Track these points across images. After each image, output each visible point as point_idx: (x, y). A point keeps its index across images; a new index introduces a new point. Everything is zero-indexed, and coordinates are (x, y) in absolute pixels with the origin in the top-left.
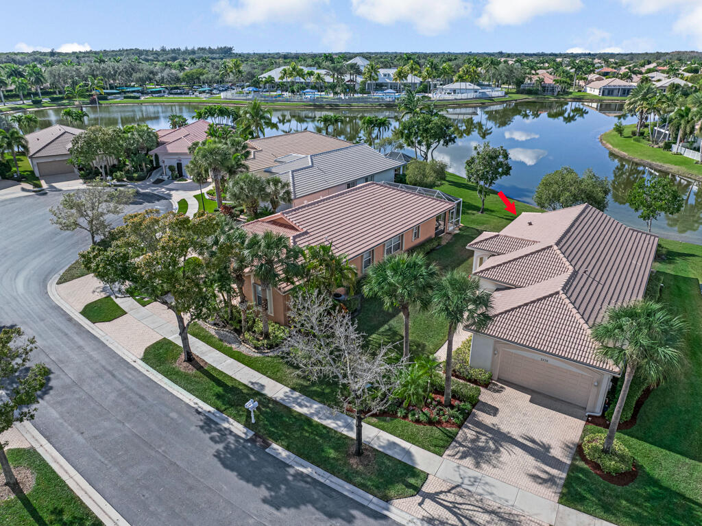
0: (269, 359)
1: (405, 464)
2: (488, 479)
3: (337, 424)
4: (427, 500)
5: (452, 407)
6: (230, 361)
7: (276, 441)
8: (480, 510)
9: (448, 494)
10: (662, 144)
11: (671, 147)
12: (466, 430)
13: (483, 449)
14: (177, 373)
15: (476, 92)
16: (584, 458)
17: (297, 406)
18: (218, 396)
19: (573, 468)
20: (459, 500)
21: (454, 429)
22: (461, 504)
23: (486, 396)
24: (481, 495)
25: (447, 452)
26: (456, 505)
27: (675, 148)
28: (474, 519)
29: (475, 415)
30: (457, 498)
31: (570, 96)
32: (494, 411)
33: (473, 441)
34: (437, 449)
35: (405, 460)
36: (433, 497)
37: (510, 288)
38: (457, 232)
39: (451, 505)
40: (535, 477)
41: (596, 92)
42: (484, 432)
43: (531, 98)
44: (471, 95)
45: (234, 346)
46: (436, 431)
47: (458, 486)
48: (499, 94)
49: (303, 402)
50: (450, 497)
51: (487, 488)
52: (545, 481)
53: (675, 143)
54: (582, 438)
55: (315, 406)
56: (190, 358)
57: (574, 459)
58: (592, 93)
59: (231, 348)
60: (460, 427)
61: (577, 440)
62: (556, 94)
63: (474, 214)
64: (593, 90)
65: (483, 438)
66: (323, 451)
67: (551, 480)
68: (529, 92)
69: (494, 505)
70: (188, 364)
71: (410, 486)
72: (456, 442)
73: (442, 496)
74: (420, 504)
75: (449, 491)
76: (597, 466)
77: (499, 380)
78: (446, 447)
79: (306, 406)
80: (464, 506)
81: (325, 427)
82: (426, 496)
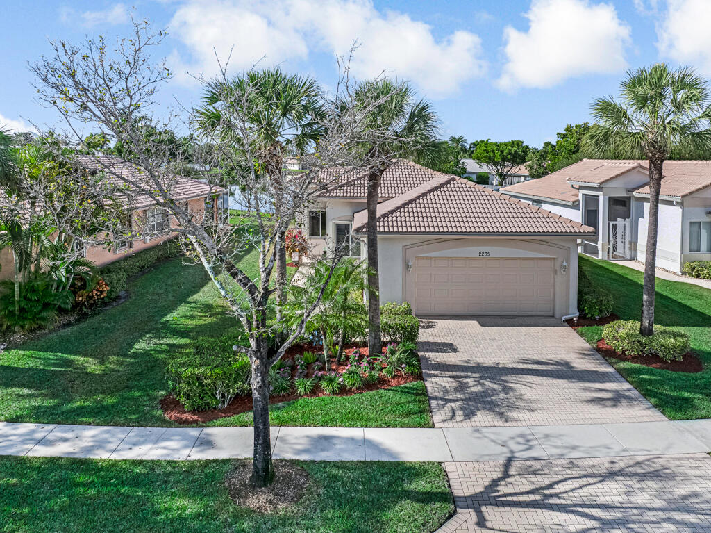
2: (543, 429)
3: (164, 448)
4: (487, 510)
8: (591, 480)
9: (509, 480)
12: (432, 379)
13: (485, 394)
16: (624, 358)
17: (37, 447)
19: (625, 373)
21: (415, 384)
22: (550, 486)
24: (561, 457)
25: (437, 417)
26: (547, 492)
28: (601, 500)
29: (427, 358)
30: (533, 478)
33: (460, 389)
34: (416, 418)
35: (371, 456)
36: (490, 498)
39: (538, 497)
40: (599, 401)
42: (463, 374)
46: (389, 395)
47: (509, 461)
49: (50, 437)
50: (520, 483)
52: (616, 401)
54: (590, 341)
57: (612, 363)
60: (420, 377)
61: (587, 346)
65: (469, 381)
66: (157, 513)
67: (620, 397)
69: (605, 466)
72: (436, 398)
73: (503, 489)
74: (481, 522)
75: (506, 475)
77: (421, 316)
78: (426, 411)
79: (65, 440)
80: (559, 488)
81: (136, 463)
82: (475, 502)
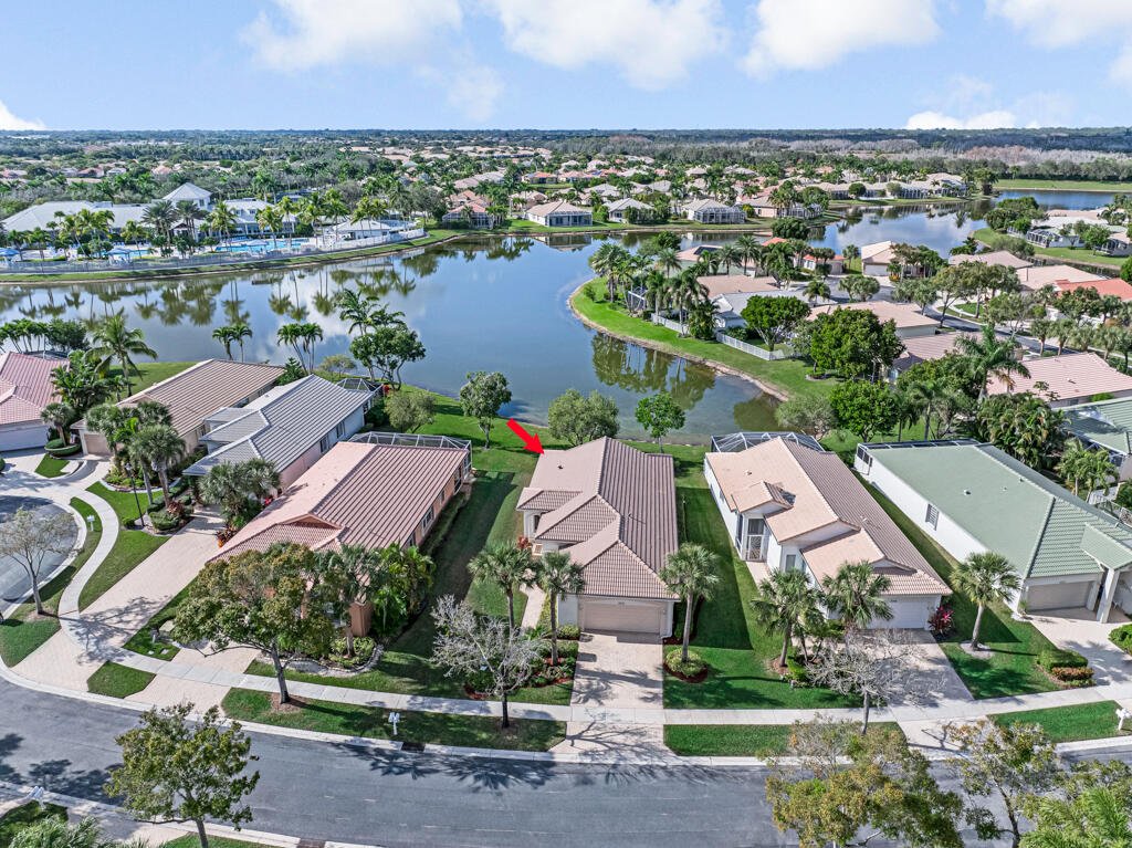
0: (368, 675)
1: (545, 721)
2: (613, 711)
4: (576, 741)
5: (561, 665)
6: (328, 688)
7: (428, 742)
8: (616, 733)
9: (588, 731)
10: (640, 312)
11: (650, 316)
12: (578, 680)
13: (597, 690)
14: (282, 717)
15: (384, 234)
16: (673, 674)
17: (428, 709)
18: (346, 726)
19: (666, 683)
20: (598, 732)
21: (567, 682)
23: (582, 647)
24: (611, 724)
25: (572, 701)
26: (598, 736)
27: (655, 318)
28: (615, 741)
29: (580, 666)
30: (596, 731)
31: (511, 229)
32: (593, 658)
33: (588, 687)
34: (563, 701)
35: (544, 718)
36: (579, 737)
37: (572, 545)
38: (474, 480)
39: (594, 738)
40: (645, 699)
41: (542, 221)
42: (593, 677)
43: (460, 235)
44: (379, 239)
45: (321, 673)
46: (556, 688)
47: (593, 723)
48: (419, 232)
49: (431, 704)
50: (591, 733)
51: (615, 718)
52: (652, 699)
53: (654, 312)
54: (665, 657)
55: (444, 704)
56: (287, 699)
57: (665, 676)
58: (536, 221)
59: (319, 676)
60: (572, 678)
61: (660, 661)
62: (491, 226)
63: (480, 451)
64: (537, 217)
65: (594, 682)
66: (474, 736)
67: (655, 698)
68: (456, 226)
69: (624, 728)
70: (288, 705)
71: (558, 735)
72: (575, 691)
73: (584, 734)
74: (572, 745)
75: (588, 729)
76: (682, 676)
77: (587, 630)
78: (569, 698)
79: (437, 705)
80: (603, 735)
82: (573, 738)
